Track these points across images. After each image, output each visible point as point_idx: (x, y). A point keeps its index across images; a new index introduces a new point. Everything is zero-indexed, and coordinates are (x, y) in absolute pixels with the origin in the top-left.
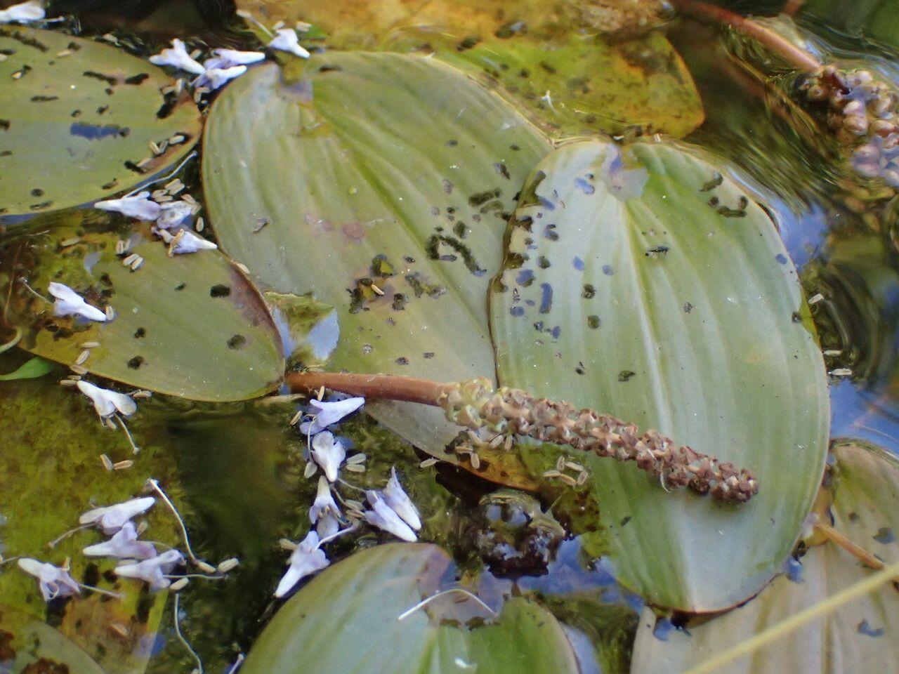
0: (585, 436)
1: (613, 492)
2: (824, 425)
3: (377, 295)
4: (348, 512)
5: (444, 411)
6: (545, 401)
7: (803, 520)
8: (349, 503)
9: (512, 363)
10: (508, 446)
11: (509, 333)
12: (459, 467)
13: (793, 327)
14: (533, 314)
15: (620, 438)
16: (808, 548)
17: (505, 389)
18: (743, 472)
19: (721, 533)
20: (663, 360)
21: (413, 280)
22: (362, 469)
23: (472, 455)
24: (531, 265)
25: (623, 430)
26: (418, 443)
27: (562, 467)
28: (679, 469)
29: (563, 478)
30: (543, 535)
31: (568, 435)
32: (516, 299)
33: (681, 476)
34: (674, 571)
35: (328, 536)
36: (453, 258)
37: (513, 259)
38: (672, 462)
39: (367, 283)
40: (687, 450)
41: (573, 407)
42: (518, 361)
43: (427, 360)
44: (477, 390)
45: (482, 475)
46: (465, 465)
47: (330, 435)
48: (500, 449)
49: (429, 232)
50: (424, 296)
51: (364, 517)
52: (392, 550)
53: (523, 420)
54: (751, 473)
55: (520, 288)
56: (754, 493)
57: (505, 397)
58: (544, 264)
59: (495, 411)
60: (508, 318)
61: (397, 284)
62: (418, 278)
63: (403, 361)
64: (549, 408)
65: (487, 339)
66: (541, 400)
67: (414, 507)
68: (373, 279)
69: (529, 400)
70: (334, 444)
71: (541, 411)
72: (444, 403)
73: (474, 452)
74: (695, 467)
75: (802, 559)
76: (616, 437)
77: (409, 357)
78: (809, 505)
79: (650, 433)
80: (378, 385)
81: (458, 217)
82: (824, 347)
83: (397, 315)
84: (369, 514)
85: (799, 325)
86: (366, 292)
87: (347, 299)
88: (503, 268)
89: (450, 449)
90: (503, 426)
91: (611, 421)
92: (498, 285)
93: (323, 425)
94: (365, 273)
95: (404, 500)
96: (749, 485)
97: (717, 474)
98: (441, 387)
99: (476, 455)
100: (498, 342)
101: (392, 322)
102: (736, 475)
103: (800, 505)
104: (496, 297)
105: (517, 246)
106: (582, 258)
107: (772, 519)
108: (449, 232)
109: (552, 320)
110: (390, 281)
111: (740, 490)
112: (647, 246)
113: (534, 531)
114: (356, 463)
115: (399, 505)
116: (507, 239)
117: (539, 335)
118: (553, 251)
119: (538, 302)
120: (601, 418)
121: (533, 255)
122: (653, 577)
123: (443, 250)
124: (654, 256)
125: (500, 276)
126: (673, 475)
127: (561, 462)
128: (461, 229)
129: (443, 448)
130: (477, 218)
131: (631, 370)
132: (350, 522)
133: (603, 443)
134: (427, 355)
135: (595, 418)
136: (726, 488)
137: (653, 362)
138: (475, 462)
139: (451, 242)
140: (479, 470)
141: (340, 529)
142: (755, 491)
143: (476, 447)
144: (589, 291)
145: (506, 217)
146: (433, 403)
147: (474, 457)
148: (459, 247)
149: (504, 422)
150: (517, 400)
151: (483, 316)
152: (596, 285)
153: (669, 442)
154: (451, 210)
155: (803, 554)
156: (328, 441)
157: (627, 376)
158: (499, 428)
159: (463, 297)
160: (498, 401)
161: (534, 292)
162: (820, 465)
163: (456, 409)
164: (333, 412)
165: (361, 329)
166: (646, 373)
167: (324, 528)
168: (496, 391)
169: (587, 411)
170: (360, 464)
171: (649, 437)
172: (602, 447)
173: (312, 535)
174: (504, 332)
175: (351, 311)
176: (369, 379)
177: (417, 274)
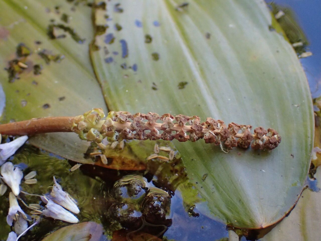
0: (170, 132)
1: (192, 160)
2: (306, 89)
3: (23, 68)
4: (32, 212)
5: (78, 135)
6: (139, 115)
7: (311, 152)
8: (31, 206)
9: (113, 93)
10: (122, 145)
11: (107, 74)
12: (95, 166)
13: (270, 34)
14: (119, 60)
15: (191, 128)
16: (317, 167)
17: (112, 113)
18: (269, 131)
19: (264, 171)
20: (202, 71)
21: (43, 55)
22: (35, 181)
23: (102, 156)
24: (111, 30)
25: (192, 122)
26: (67, 156)
27: (157, 151)
28: (231, 138)
29: (160, 158)
30: (157, 200)
31: (159, 133)
32: (107, 52)
33: (233, 142)
34: (243, 203)
35: (22, 232)
36: (64, 36)
37: (100, 29)
38: (226, 135)
39: (16, 62)
40: (232, 124)
41: (158, 115)
42: (116, 90)
43: (62, 102)
44: (95, 117)
45: (111, 167)
46: (99, 164)
47: (10, 164)
48: (117, 148)
49: (46, 24)
50: (52, 63)
51: (42, 213)
52: (64, 232)
53: (128, 130)
54: (274, 131)
55: (108, 46)
56: (279, 142)
57: (114, 117)
58: (119, 28)
59: (109, 129)
60: (104, 66)
61: (34, 59)
62: (46, 53)
63: (47, 106)
64: (142, 119)
65: (95, 80)
66: (136, 115)
67: (73, 199)
68: (19, 59)
69: (129, 117)
70: (14, 169)
71: (138, 122)
72: (76, 129)
73: (102, 154)
74: (240, 134)
75: (315, 176)
76: (189, 127)
77: (50, 103)
78: (312, 141)
79: (209, 120)
80: (34, 126)
81: (62, 11)
82: (292, 42)
83: (38, 78)
84: (45, 211)
85: (274, 33)
86: (16, 68)
87: (6, 75)
88: (95, 35)
89: (87, 155)
90: (117, 136)
91: (183, 119)
92: (94, 47)
93: (5, 159)
94: (14, 56)
95: (65, 196)
96: (275, 138)
97: (254, 135)
98: (73, 120)
99: (104, 156)
100: (102, 81)
101: (36, 83)
102: (266, 134)
103: (306, 142)
104: (95, 54)
105: (100, 21)
106: (140, 20)
107: (292, 155)
108: (58, 21)
109: (131, 61)
110: (29, 58)
111: (271, 143)
112: (175, 5)
113: (151, 199)
114: (31, 178)
115: (63, 201)
116: (93, 18)
117: (125, 72)
118: (122, 19)
119: (120, 52)
120: (177, 118)
121: (111, 25)
122: (230, 210)
123: (57, 32)
124: (181, 10)
125: (94, 41)
126: (228, 142)
127: (157, 148)
128: (65, 18)
129: (82, 155)
130: (73, 9)
131: (184, 81)
132: (34, 219)
133: (181, 134)
134: (61, 99)
135: (172, 118)
136: (261, 143)
137: (197, 73)
138: (104, 160)
139: (61, 27)
140: (108, 164)
141: (29, 226)
142: (279, 141)
143: (103, 151)
144: (149, 39)
145: (90, 5)
146: (70, 131)
147: (103, 157)
148: (67, 29)
149: (117, 134)
150: (122, 119)
151: (89, 67)
152: (152, 34)
153: (221, 123)
154: (57, 8)
155: (315, 172)
156: (10, 168)
157: (182, 85)
158: (114, 138)
159: (75, 58)
160: (110, 121)
161: (116, 46)
162: (311, 115)
163: (85, 131)
164: (9, 149)
165: (18, 91)
166: (194, 81)
167: (19, 227)
168: (107, 116)
169: (167, 115)
170: (33, 178)
171: (209, 123)
172: (181, 136)
173: (11, 234)
174: (104, 74)
175: (10, 81)
176: (27, 123)
177: (45, 50)
